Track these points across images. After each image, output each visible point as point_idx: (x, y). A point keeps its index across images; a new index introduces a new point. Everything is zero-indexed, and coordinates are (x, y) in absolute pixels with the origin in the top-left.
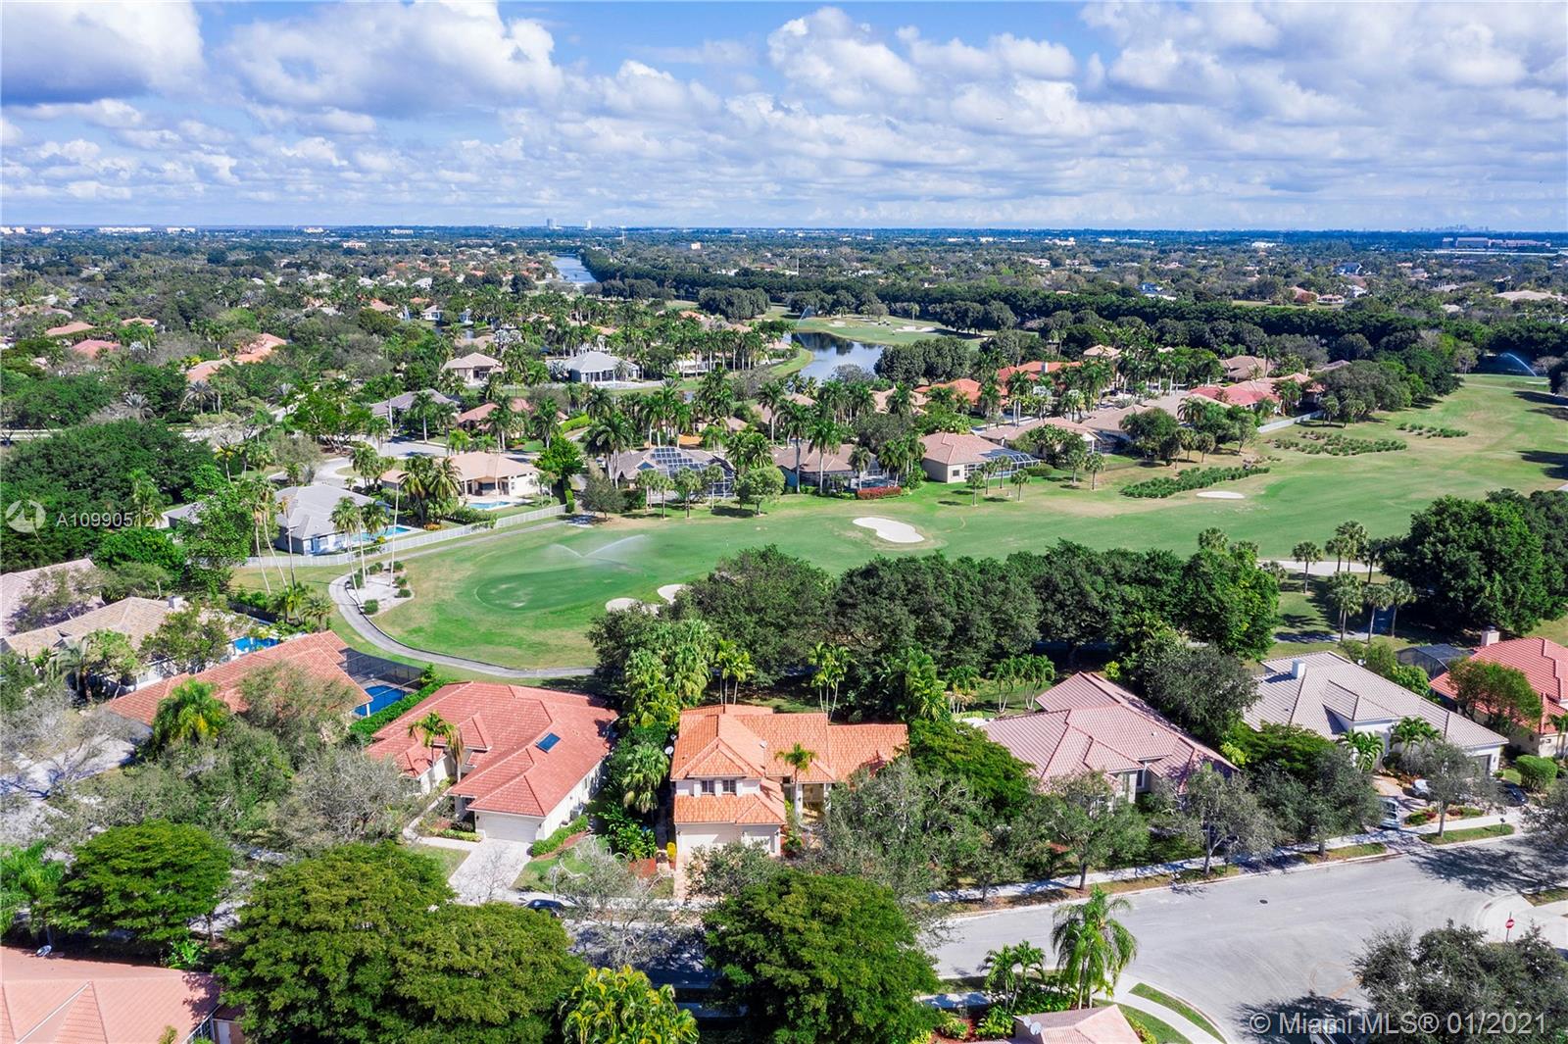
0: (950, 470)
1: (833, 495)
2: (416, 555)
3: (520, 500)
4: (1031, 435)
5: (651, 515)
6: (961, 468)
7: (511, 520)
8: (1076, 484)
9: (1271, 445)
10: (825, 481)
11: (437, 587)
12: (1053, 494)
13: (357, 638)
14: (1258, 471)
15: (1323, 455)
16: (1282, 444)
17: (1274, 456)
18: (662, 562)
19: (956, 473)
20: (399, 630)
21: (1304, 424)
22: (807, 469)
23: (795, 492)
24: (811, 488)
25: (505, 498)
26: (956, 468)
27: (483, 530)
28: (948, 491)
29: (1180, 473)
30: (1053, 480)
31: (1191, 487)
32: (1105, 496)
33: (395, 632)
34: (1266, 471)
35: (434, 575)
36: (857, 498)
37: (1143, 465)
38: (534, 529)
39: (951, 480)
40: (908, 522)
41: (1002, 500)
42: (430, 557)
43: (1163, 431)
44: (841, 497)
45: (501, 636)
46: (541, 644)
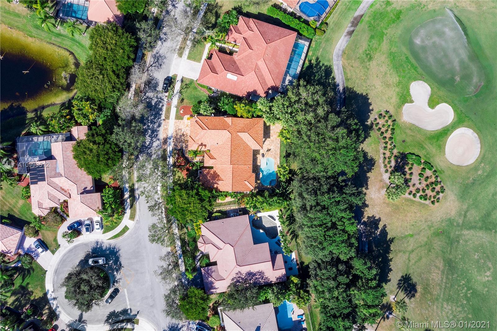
45: (379, 40)
46: (371, 59)
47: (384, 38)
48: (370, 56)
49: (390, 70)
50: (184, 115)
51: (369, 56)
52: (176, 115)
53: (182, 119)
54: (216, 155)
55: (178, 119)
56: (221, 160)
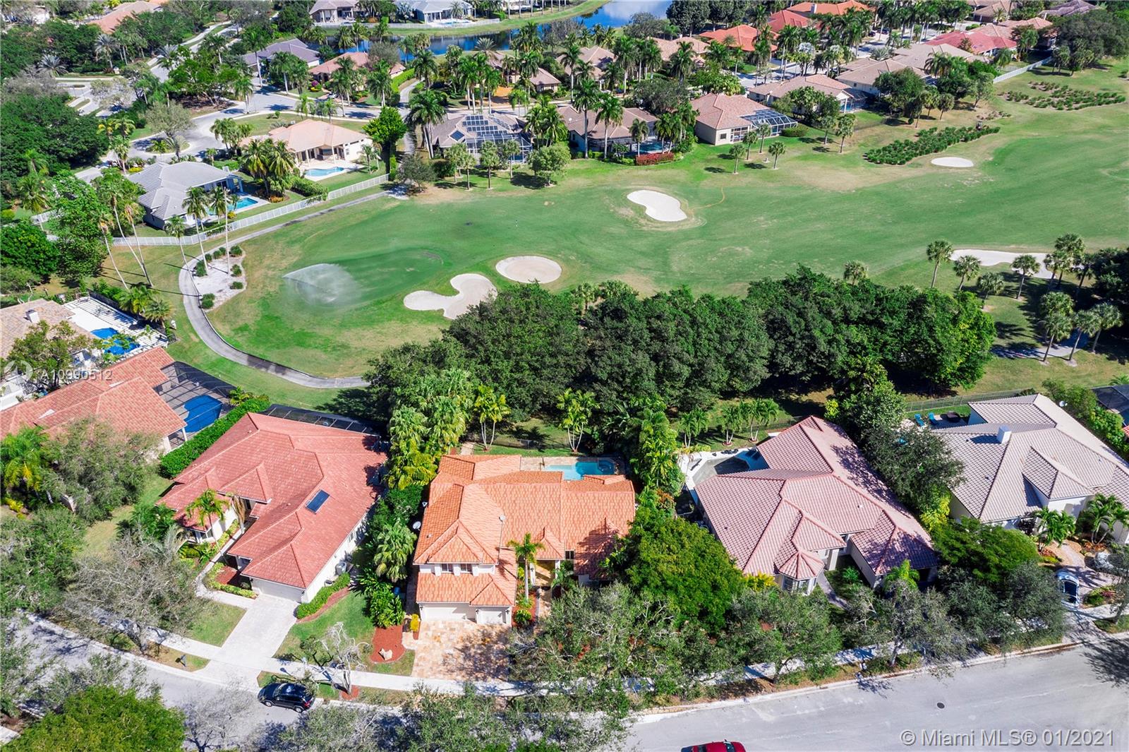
0: (718, 133)
1: (615, 161)
2: (256, 234)
3: (353, 166)
4: (792, 96)
5: (459, 184)
6: (728, 132)
7: (340, 192)
8: (826, 145)
9: (1004, 98)
10: (609, 147)
11: (266, 277)
12: (805, 158)
13: (193, 336)
14: (989, 131)
15: (1050, 110)
16: (1014, 97)
17: (1005, 111)
18: (460, 244)
19: (723, 136)
20: (227, 327)
21: (1036, 72)
22: (595, 136)
23: (584, 157)
24: (598, 153)
25: (341, 163)
26: (723, 132)
27: (317, 203)
28: (715, 155)
29: (920, 135)
30: (807, 141)
31: (928, 152)
32: (849, 162)
33: (224, 329)
34: (996, 131)
35: (267, 262)
36: (635, 163)
37: (889, 122)
38: (359, 201)
39: (719, 142)
40: (675, 195)
41: (760, 167)
42: (266, 238)
43: (909, 91)
44: (622, 163)
45: (311, 337)
46: (344, 346)
47: (309, 332)
48: (338, 346)
49: (374, 329)
50: (402, 648)
51: (339, 348)
52: (396, 672)
53: (412, 653)
54: (535, 527)
55: (411, 667)
56: (546, 511)
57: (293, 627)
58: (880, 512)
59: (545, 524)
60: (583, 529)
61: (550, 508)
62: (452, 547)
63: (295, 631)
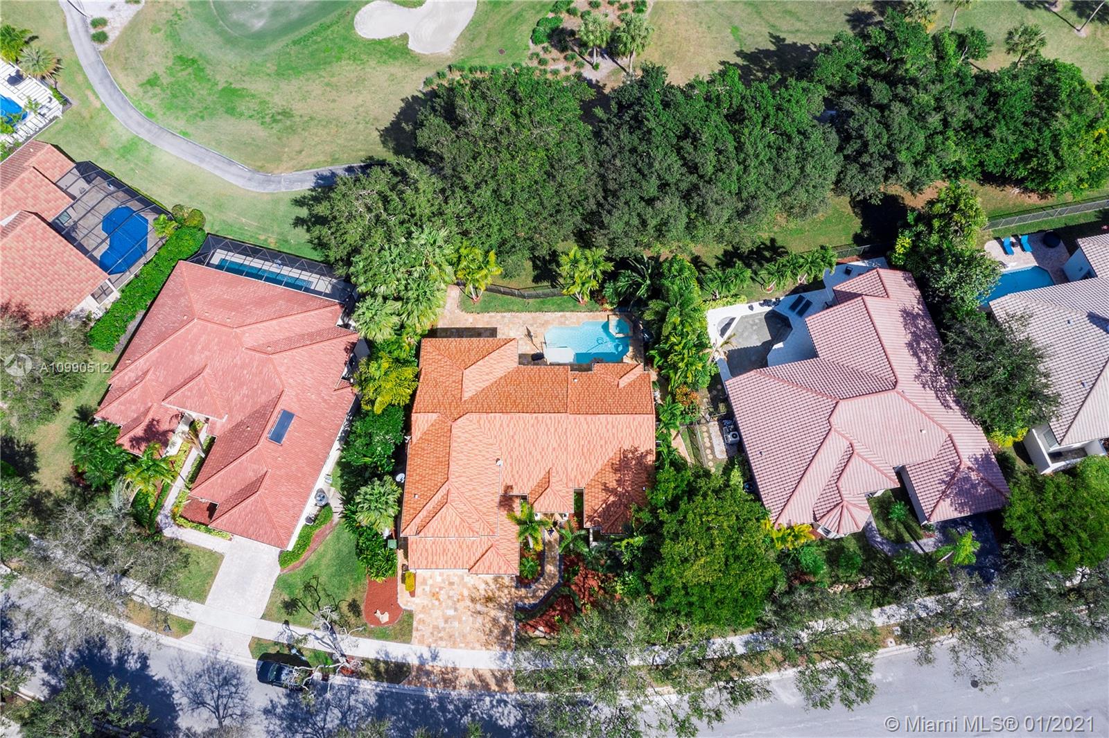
20: (133, 78)
33: (129, 83)
45: (242, 96)
46: (286, 114)
47: (238, 87)
48: (279, 114)
49: (321, 76)
50: (399, 608)
51: (279, 117)
52: (395, 639)
53: (410, 615)
54: (537, 469)
55: (411, 631)
56: (550, 449)
57: (279, 579)
58: (945, 436)
59: (550, 465)
60: (594, 462)
61: (555, 445)
62: (444, 519)
63: (281, 583)
